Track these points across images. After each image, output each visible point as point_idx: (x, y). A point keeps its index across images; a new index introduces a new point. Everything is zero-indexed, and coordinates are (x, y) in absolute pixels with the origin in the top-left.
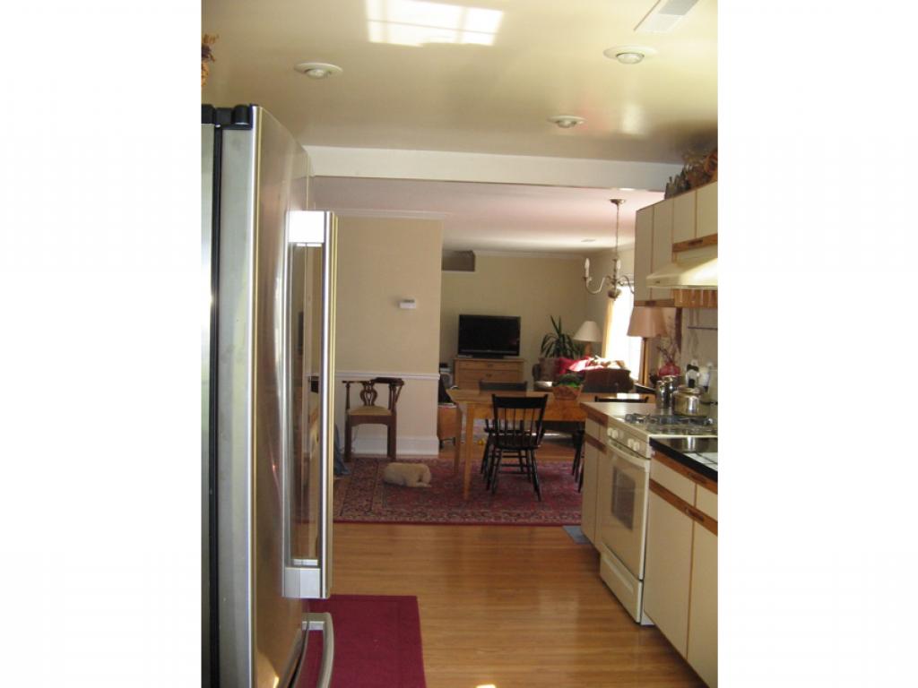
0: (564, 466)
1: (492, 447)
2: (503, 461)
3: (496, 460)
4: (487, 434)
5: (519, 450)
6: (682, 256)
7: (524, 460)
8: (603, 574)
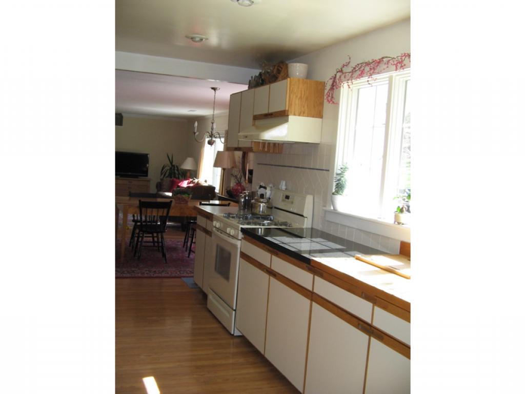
0: (178, 242)
1: (137, 231)
2: (145, 239)
3: (140, 239)
4: (134, 223)
5: (152, 233)
6: (260, 123)
7: (156, 239)
8: (209, 306)
